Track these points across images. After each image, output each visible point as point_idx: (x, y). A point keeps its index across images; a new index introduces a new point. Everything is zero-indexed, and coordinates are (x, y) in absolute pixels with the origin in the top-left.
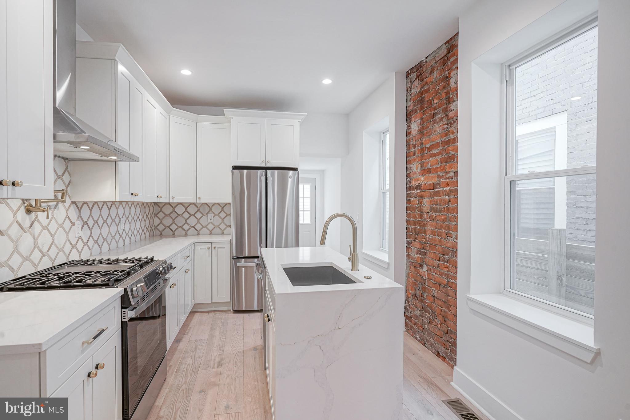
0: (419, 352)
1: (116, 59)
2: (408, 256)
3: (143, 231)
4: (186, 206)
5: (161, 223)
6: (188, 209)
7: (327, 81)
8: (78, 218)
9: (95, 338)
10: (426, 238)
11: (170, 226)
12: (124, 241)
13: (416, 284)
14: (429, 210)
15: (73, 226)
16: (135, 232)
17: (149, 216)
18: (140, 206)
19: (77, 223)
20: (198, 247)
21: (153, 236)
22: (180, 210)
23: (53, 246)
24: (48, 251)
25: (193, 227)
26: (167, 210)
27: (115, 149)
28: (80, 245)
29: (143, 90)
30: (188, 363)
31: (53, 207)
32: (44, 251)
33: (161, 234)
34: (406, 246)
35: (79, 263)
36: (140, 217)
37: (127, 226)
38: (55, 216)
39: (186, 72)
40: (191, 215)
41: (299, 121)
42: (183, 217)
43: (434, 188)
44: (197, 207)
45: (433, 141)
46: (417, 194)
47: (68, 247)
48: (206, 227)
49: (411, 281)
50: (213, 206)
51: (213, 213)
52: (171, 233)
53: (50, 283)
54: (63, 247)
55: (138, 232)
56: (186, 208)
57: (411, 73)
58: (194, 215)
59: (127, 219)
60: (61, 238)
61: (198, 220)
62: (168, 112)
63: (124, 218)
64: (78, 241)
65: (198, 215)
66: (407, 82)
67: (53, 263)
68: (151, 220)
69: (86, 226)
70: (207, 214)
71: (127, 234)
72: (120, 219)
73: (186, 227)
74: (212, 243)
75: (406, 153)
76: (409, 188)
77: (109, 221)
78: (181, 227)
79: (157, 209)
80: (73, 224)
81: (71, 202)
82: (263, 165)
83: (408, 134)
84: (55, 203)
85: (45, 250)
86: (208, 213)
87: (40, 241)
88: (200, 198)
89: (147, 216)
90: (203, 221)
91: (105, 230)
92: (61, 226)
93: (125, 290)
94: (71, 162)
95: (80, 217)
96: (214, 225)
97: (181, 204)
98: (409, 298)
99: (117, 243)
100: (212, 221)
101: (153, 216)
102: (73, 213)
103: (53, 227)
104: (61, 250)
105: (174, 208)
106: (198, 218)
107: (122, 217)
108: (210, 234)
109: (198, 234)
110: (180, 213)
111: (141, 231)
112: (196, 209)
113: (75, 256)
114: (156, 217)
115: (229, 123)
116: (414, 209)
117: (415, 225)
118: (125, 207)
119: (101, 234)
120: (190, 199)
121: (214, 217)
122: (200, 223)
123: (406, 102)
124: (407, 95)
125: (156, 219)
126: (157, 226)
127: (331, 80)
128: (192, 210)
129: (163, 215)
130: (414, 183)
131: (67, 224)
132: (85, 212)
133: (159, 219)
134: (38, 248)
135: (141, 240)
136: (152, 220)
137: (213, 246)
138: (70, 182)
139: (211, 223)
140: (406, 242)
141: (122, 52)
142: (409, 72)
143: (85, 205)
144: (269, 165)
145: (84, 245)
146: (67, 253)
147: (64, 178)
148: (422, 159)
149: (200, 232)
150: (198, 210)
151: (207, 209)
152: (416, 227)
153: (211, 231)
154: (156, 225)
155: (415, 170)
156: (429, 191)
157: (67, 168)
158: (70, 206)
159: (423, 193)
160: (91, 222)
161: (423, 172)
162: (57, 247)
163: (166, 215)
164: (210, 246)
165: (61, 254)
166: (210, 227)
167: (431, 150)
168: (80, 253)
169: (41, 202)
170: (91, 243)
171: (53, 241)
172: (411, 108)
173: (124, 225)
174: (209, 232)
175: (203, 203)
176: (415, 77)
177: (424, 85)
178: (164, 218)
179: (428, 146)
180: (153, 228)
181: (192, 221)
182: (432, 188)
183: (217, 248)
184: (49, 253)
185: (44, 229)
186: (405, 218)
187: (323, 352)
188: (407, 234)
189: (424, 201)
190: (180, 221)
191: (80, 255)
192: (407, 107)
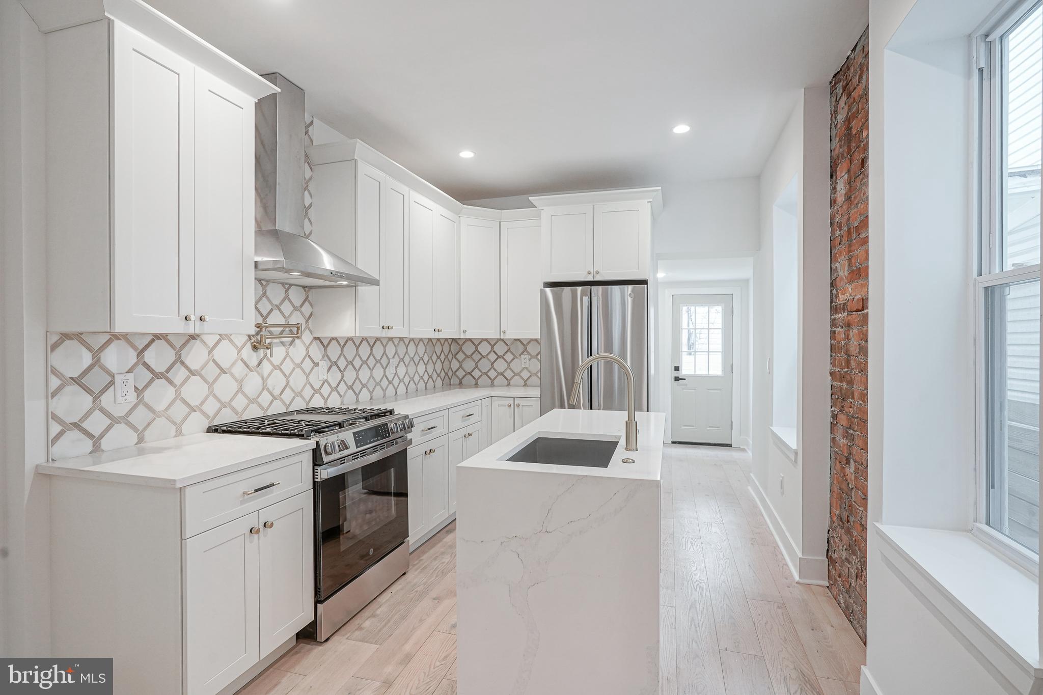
0: (829, 628)
1: (356, 158)
2: (833, 440)
3: (430, 377)
4: (492, 343)
5: (461, 367)
6: (496, 348)
7: (682, 129)
8: (323, 357)
9: (256, 491)
10: (854, 408)
11: (472, 371)
12: (396, 389)
13: (841, 497)
14: (857, 352)
15: (316, 366)
16: (417, 378)
17: (443, 357)
18: (426, 344)
19: (321, 363)
20: (496, 402)
21: (450, 385)
22: (484, 349)
23: (288, 389)
24: (281, 394)
25: (502, 374)
26: (469, 349)
27: (331, 273)
28: (326, 390)
29: (404, 189)
30: (443, 561)
31: (288, 344)
32: (275, 394)
33: (460, 383)
34: (831, 423)
35: (308, 411)
36: (426, 358)
37: (402, 370)
38: (291, 354)
39: (467, 154)
40: (499, 357)
41: (648, 202)
42: (489, 360)
43: (863, 307)
44: (507, 345)
45: (862, 214)
46: (843, 320)
47: (308, 392)
48: (518, 374)
49: (836, 490)
50: (529, 343)
51: (529, 353)
52: (473, 382)
53: (265, 429)
54: (302, 390)
55: (422, 378)
56: (493, 347)
57: (836, 83)
58: (502, 357)
59: (402, 360)
60: (298, 380)
61: (509, 363)
62: (458, 213)
63: (397, 359)
64: (323, 385)
65: (509, 357)
66: (831, 102)
67: (287, 409)
68: (446, 363)
69: (334, 368)
70: (520, 356)
71: (401, 381)
72: (389, 359)
73: (492, 374)
74: (514, 398)
75: (831, 240)
76: (834, 309)
77: (371, 362)
78: (486, 374)
79: (454, 348)
80: (316, 364)
81: (313, 338)
82: (590, 278)
83: (833, 202)
84: (290, 339)
85: (277, 392)
86: (522, 353)
87: (270, 382)
88: (504, 332)
89: (438, 357)
90: (516, 366)
91: (364, 374)
92: (299, 366)
93: (317, 443)
94: (313, 290)
95: (326, 356)
96: (529, 372)
97: (486, 340)
98: (834, 523)
99: (384, 391)
100: (527, 366)
101: (450, 357)
102: (316, 352)
103: (287, 367)
104: (299, 394)
105: (476, 346)
106: (509, 361)
107: (393, 358)
108: (524, 386)
109: (509, 385)
110: (484, 354)
111: (426, 377)
112: (506, 348)
113: (317, 402)
114: (454, 359)
115: (539, 217)
116: (840, 348)
117: (841, 382)
118: (398, 344)
119: (357, 378)
120: (493, 334)
121: (530, 360)
122: (511, 369)
123: (831, 140)
124: (831, 128)
125: (454, 362)
126: (456, 371)
127: (688, 125)
128: (500, 349)
129: (464, 356)
130: (841, 299)
131: (308, 364)
132: (334, 351)
133: (459, 361)
134: (268, 390)
135: (426, 389)
136: (448, 363)
137: (516, 402)
138: (311, 314)
139: (527, 368)
140: (830, 415)
141: (361, 148)
142: (833, 82)
143: (334, 342)
144: (598, 278)
145: (332, 390)
146: (307, 399)
147: (303, 309)
148: (850, 251)
149: (512, 382)
150: (509, 350)
151: (521, 348)
152: (842, 385)
153: (525, 381)
154: (454, 370)
155: (841, 274)
156: (857, 313)
157: (307, 297)
158: (311, 342)
159: (849, 318)
160: (342, 363)
161: (851, 274)
162: (293, 390)
163: (467, 356)
164: (512, 403)
165: (298, 399)
166: (525, 374)
167: (860, 232)
168: (326, 400)
169: (267, 338)
170: (342, 388)
171: (288, 383)
172: (837, 152)
173: (396, 368)
174: (523, 383)
175: (515, 339)
176: (841, 90)
177: (851, 103)
178: (464, 360)
179: (856, 224)
180: (450, 374)
181: (501, 366)
182: (860, 308)
183: (521, 406)
184: (283, 396)
185: (276, 369)
186: (828, 367)
187: (522, 563)
188: (832, 399)
189: (851, 334)
190: (484, 365)
191: (326, 402)
192: (831, 151)
